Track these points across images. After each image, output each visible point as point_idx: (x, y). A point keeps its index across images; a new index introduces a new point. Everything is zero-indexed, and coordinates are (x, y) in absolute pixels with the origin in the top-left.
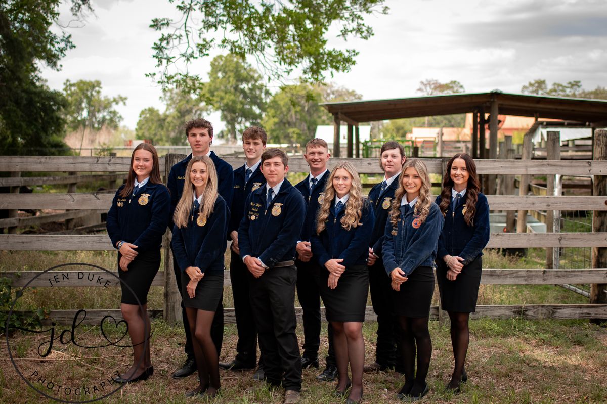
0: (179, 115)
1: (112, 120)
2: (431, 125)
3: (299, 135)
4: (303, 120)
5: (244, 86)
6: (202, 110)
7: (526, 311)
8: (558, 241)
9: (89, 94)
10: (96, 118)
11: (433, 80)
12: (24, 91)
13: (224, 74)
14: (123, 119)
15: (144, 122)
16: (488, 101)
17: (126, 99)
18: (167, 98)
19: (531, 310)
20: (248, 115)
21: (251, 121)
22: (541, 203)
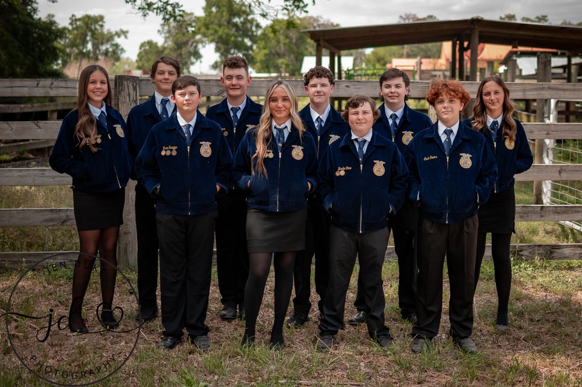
0: (176, 47)
1: (114, 52)
2: (409, 56)
3: (287, 65)
4: (291, 51)
5: (236, 20)
6: (197, 42)
7: (521, 251)
8: (558, 173)
9: (93, 27)
10: (99, 51)
11: (411, 15)
12: (21, 22)
13: (218, 9)
14: (125, 51)
15: (144, 54)
16: (469, 28)
17: (127, 32)
18: (165, 31)
19: (527, 250)
20: (240, 46)
21: (244, 52)
22: (539, 131)
